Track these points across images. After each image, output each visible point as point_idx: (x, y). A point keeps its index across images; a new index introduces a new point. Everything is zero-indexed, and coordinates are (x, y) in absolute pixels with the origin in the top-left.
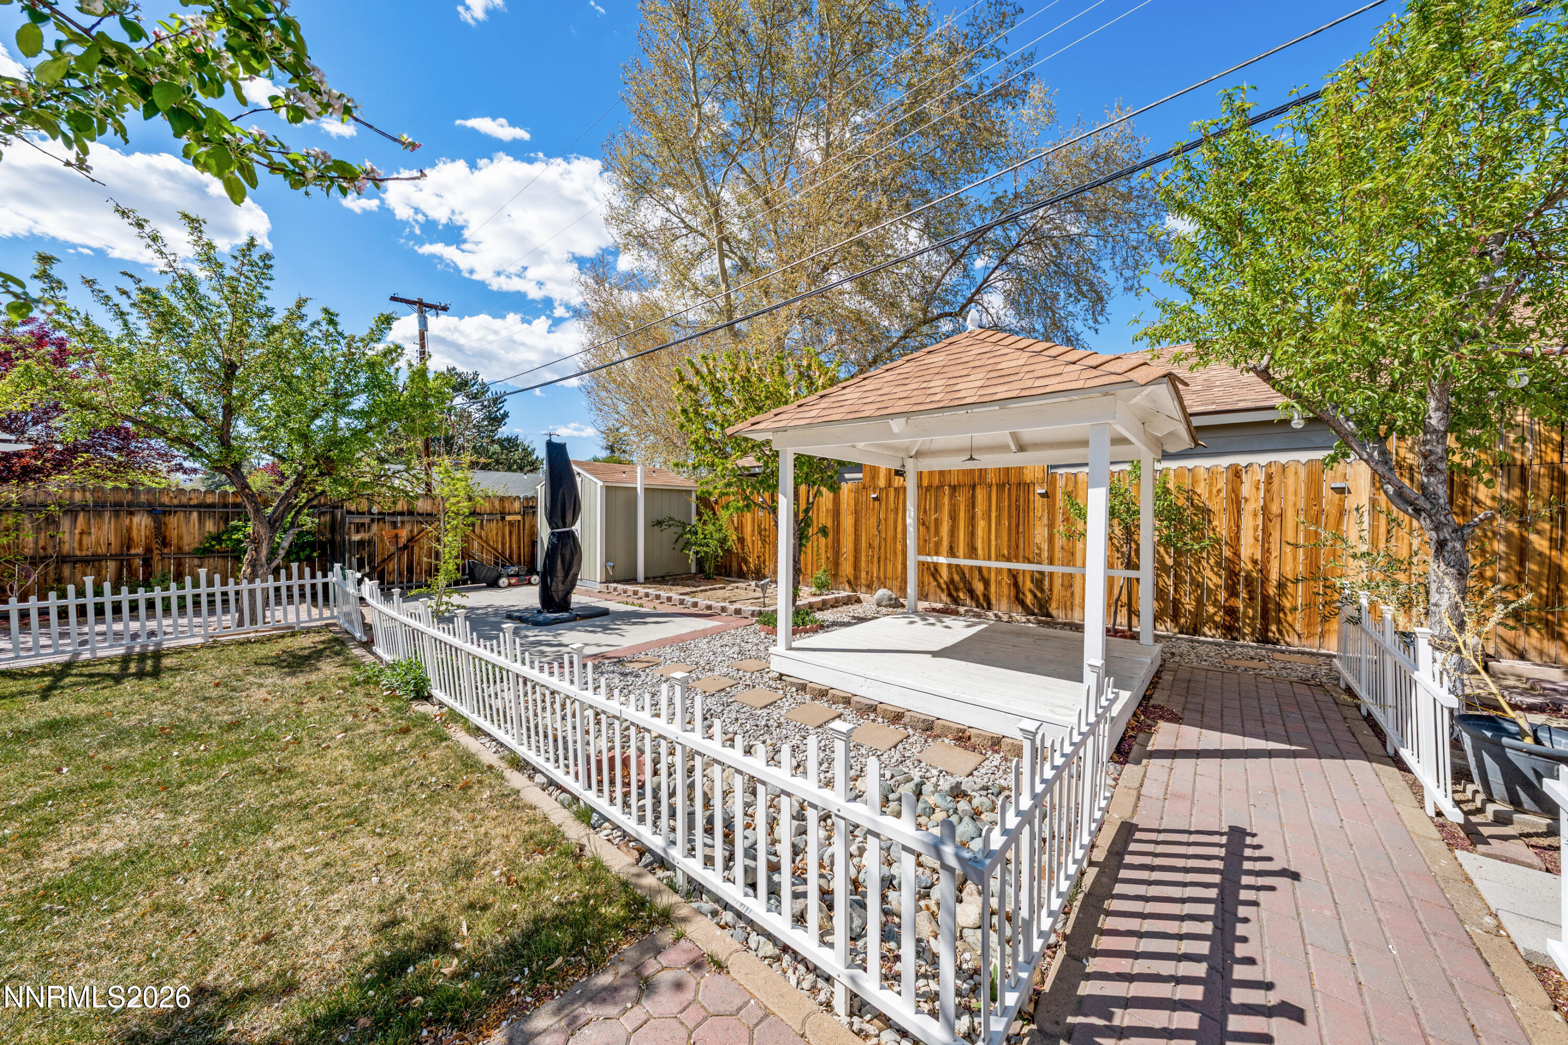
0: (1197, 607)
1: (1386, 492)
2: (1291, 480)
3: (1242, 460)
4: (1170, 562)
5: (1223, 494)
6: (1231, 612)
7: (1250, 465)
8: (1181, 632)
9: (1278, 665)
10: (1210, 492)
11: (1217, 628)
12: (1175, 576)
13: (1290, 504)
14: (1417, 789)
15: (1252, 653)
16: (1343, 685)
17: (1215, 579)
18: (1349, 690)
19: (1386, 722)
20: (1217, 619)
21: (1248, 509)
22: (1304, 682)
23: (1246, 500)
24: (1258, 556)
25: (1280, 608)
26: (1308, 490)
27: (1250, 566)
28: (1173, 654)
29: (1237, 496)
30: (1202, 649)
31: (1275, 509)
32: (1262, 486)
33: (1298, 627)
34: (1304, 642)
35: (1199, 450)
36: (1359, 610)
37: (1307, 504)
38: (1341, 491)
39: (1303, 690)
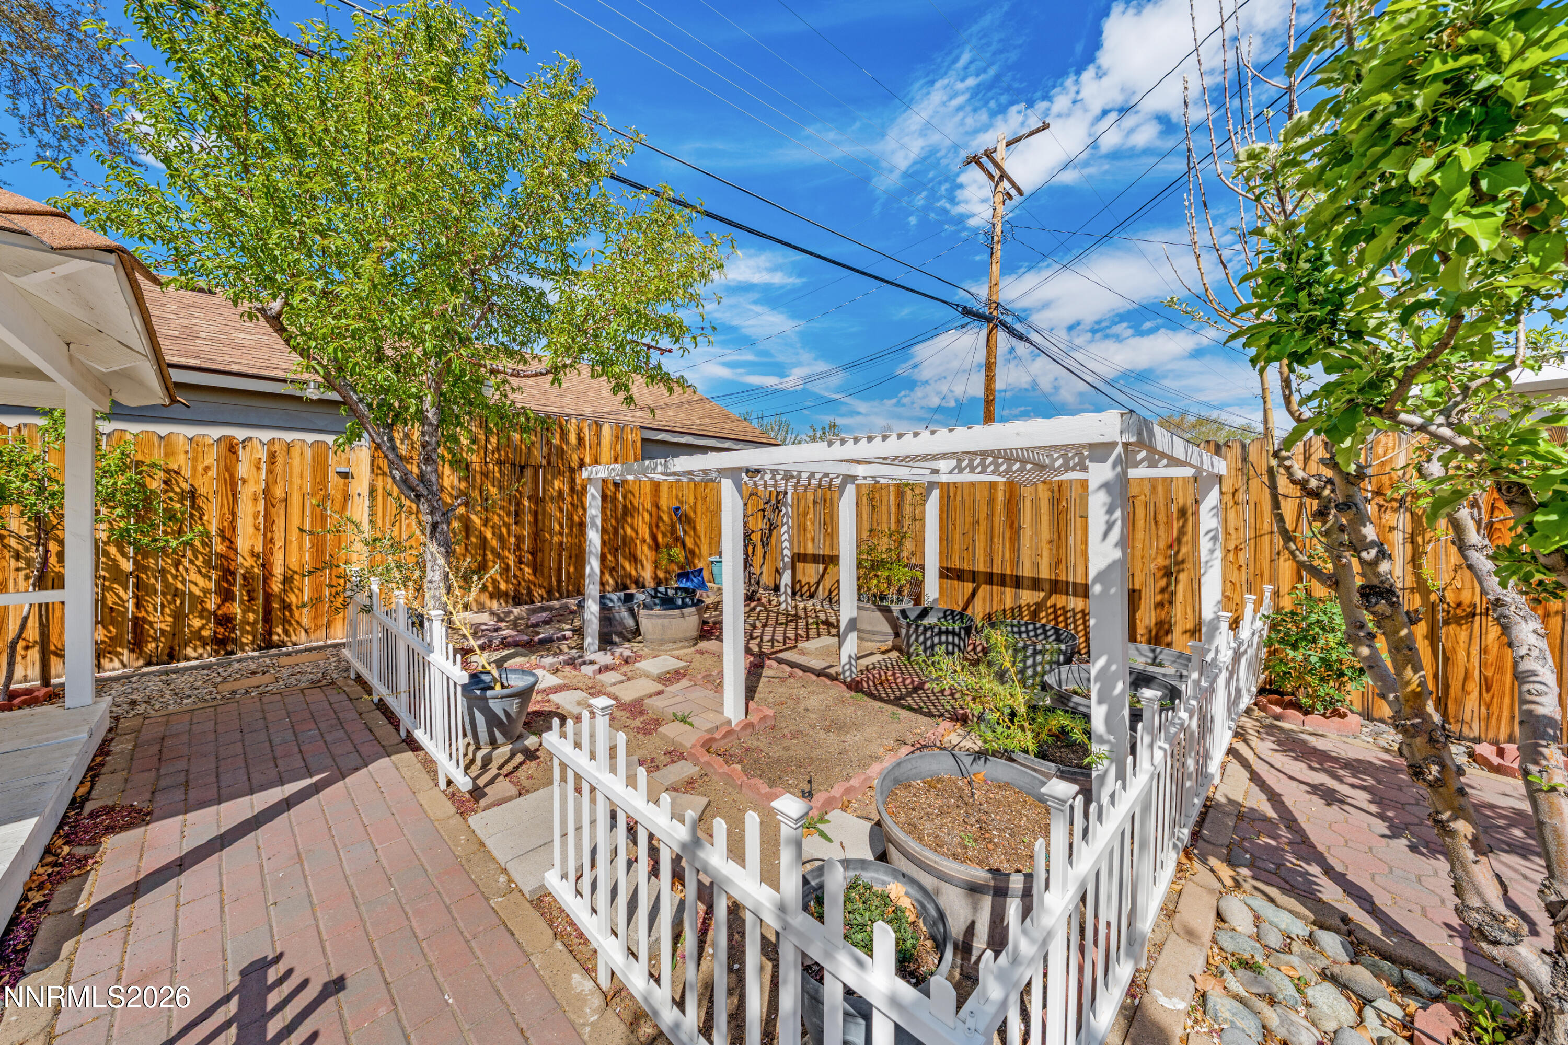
0: (174, 625)
1: (394, 478)
2: (296, 461)
3: (240, 434)
4: (127, 566)
5: (213, 473)
6: (225, 621)
7: (249, 439)
8: (149, 664)
9: (285, 673)
10: (194, 469)
11: (204, 645)
12: (137, 586)
13: (296, 487)
14: (430, 766)
15: (253, 666)
16: (353, 676)
17: (201, 582)
18: (359, 679)
19: (399, 706)
20: (205, 633)
21: (246, 492)
22: (315, 684)
23: (244, 481)
24: (259, 548)
25: (286, 606)
26: (314, 472)
27: (250, 562)
28: (133, 703)
29: (232, 476)
30: (181, 682)
31: (278, 492)
32: (264, 467)
33: (305, 621)
34: (312, 637)
35: (177, 411)
36: (370, 597)
37: (313, 488)
38: (345, 475)
39: (315, 696)
